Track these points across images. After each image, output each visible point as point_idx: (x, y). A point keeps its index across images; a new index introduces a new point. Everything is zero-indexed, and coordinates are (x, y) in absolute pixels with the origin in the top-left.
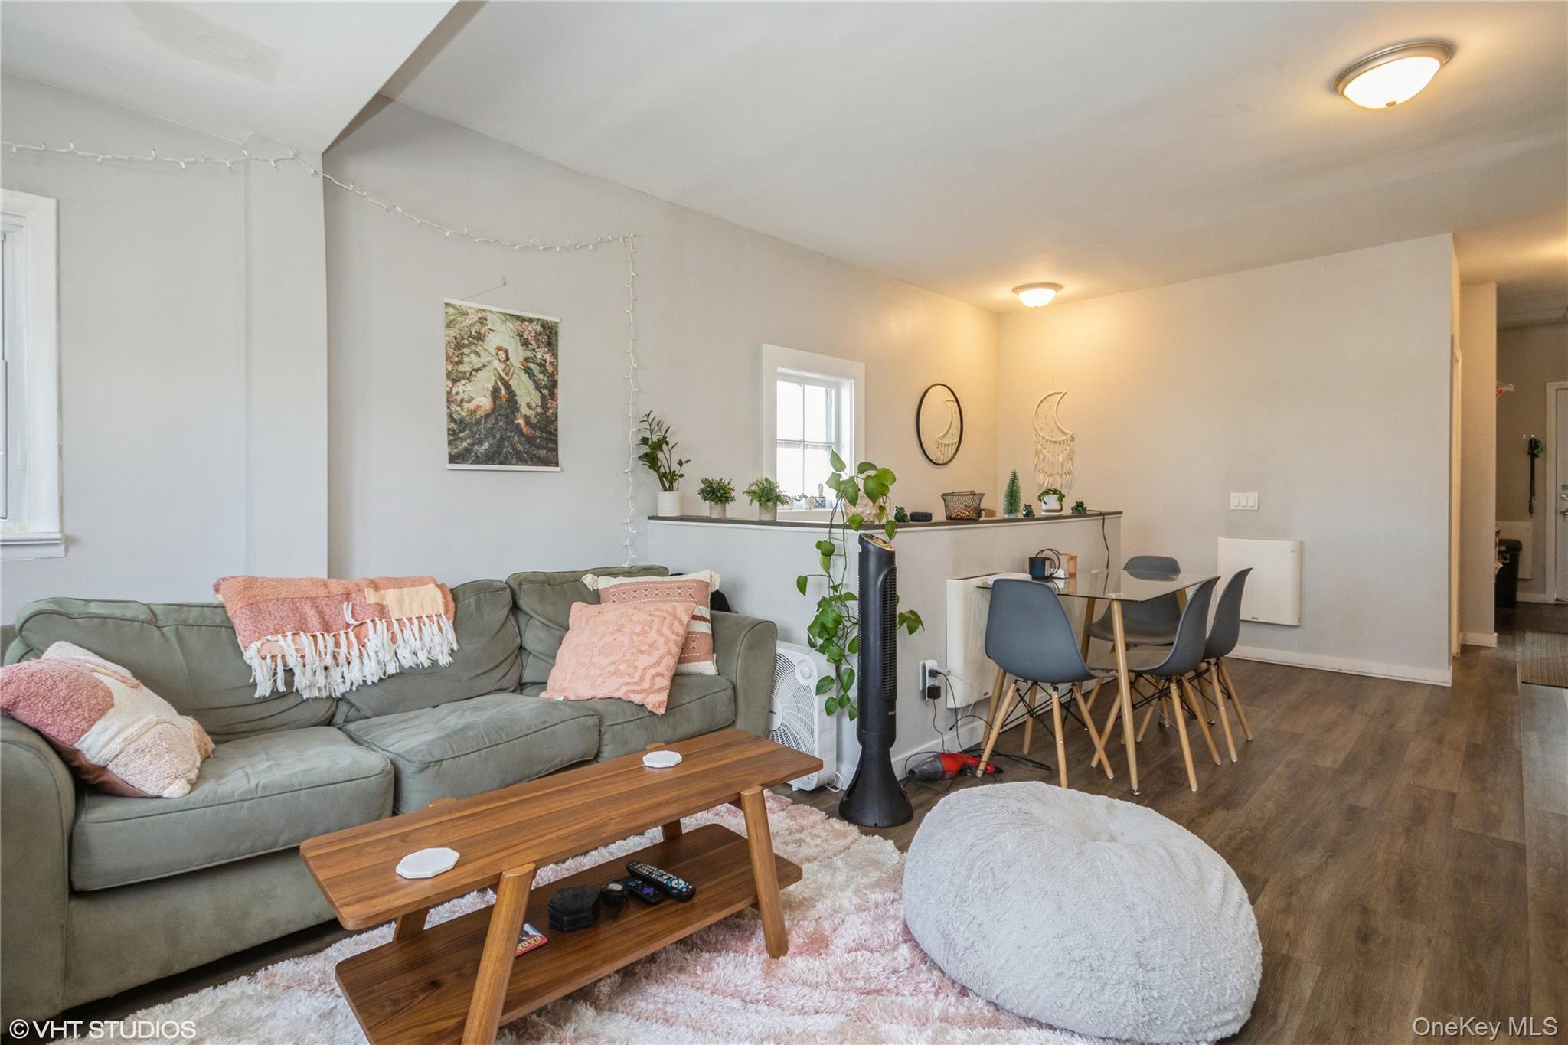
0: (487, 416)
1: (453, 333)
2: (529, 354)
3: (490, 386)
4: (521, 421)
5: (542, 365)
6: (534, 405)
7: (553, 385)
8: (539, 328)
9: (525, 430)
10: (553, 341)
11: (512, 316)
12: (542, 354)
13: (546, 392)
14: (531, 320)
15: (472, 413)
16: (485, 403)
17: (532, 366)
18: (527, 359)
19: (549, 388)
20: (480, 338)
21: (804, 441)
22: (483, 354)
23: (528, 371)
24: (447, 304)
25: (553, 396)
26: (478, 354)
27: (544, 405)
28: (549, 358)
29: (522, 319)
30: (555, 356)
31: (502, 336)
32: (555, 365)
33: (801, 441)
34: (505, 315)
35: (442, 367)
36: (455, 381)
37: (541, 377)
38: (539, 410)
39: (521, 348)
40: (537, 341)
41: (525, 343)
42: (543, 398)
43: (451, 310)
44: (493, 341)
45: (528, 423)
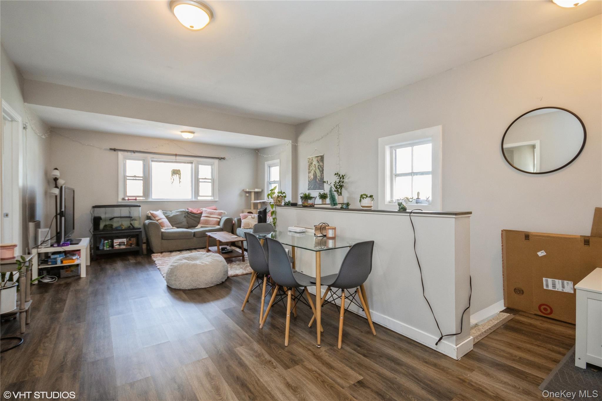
0: (313, 180)
1: (309, 164)
2: (319, 164)
3: (313, 173)
4: (317, 180)
5: (321, 166)
6: (319, 176)
7: (323, 170)
8: (320, 158)
9: (318, 182)
10: (323, 160)
11: (316, 157)
12: (321, 164)
13: (321, 172)
14: (319, 156)
15: (311, 179)
16: (312, 177)
17: (319, 167)
18: (318, 166)
19: (322, 171)
20: (312, 163)
21: (413, 173)
22: (312, 167)
23: (319, 168)
24: (308, 158)
25: (323, 173)
26: (311, 167)
27: (321, 176)
28: (322, 164)
29: (317, 157)
30: (323, 163)
31: (315, 162)
32: (323, 165)
33: (412, 173)
34: (315, 157)
35: (308, 171)
36: (309, 173)
37: (321, 169)
38: (320, 177)
39: (317, 163)
40: (320, 161)
41: (318, 162)
42: (321, 174)
43: (308, 159)
44: (314, 163)
45: (318, 180)
